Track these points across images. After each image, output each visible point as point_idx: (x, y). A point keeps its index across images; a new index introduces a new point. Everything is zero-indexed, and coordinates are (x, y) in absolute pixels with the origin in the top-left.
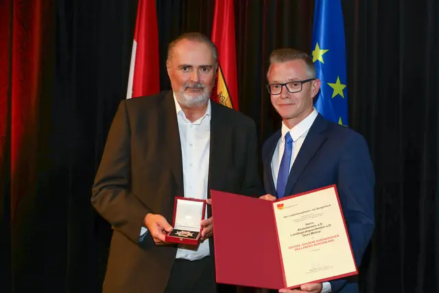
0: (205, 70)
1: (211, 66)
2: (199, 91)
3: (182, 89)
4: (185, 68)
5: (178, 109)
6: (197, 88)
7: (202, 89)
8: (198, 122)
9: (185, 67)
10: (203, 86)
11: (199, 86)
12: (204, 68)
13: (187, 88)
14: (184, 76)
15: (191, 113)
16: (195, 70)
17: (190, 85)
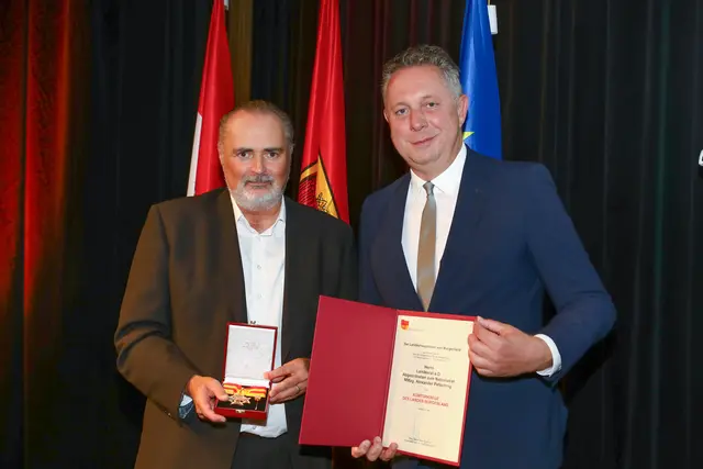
0: (272, 155)
1: (281, 150)
2: (265, 186)
3: (240, 185)
4: (243, 155)
5: (238, 213)
7: (270, 183)
8: (269, 231)
9: (243, 152)
10: (271, 178)
11: (264, 179)
12: (271, 152)
13: (247, 182)
14: (243, 165)
15: (258, 219)
16: (258, 155)
17: (252, 178)
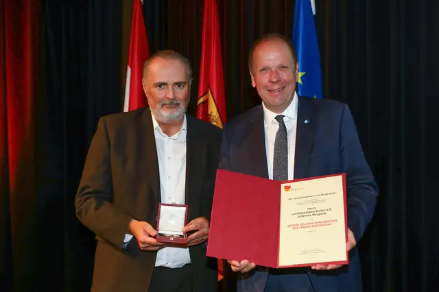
0: (179, 86)
1: (185, 83)
2: (175, 107)
3: (159, 106)
4: (160, 86)
5: (155, 124)
6: (173, 104)
7: (178, 105)
9: (160, 85)
10: (178, 102)
11: (175, 102)
12: (179, 84)
13: (163, 105)
14: (159, 93)
15: (168, 128)
16: (170, 87)
17: (167, 102)
